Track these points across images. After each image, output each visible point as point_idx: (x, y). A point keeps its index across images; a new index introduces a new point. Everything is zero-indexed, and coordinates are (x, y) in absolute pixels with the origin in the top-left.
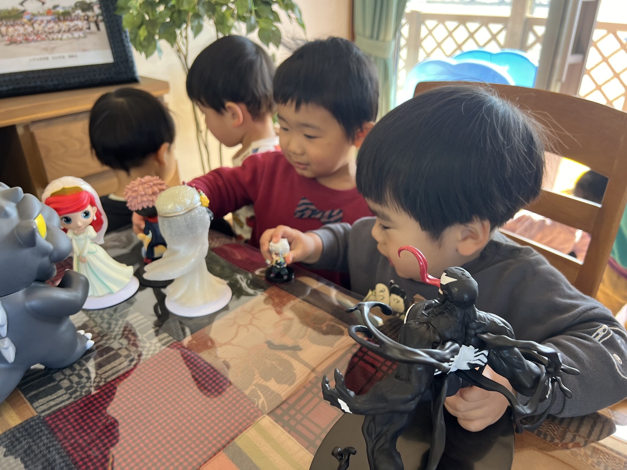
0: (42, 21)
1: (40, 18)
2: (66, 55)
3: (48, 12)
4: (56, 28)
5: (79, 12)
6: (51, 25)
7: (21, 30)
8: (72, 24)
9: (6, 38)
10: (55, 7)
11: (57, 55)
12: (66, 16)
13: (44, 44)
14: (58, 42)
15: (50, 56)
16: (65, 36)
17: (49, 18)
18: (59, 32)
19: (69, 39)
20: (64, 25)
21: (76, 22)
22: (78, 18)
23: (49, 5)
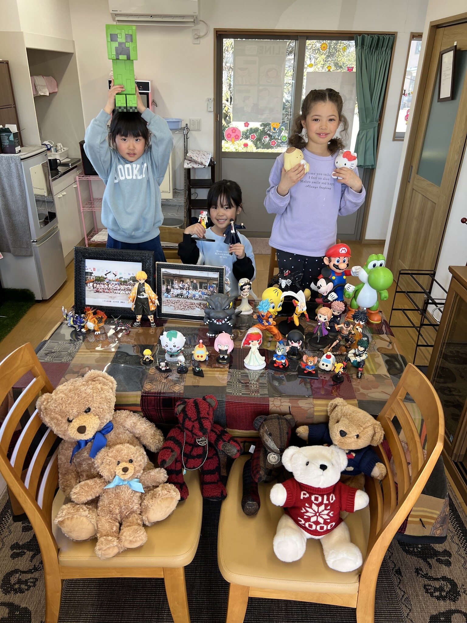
0: (113, 284)
1: (112, 282)
2: (120, 302)
3: (116, 281)
4: (119, 287)
5: (132, 281)
6: (117, 286)
7: (102, 286)
8: (126, 287)
9: (95, 289)
10: (120, 278)
11: (116, 301)
12: (125, 282)
13: (110, 295)
14: (118, 294)
15: (112, 301)
16: (122, 292)
17: (116, 283)
18: (119, 290)
19: (123, 294)
20: (123, 287)
21: (128, 286)
22: (130, 285)
23: (118, 277)
